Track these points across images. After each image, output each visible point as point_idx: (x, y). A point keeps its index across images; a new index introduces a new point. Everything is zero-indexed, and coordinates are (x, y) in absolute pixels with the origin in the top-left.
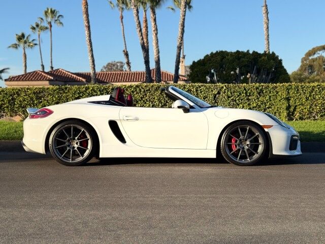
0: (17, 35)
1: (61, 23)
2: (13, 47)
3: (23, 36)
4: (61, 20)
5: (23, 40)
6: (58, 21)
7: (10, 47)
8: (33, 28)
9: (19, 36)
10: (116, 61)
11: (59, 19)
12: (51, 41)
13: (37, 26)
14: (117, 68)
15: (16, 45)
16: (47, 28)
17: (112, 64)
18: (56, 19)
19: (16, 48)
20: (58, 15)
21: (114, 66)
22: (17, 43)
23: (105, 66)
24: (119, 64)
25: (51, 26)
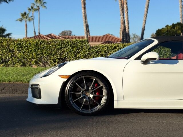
0: (21, 13)
1: (45, 7)
2: (20, 20)
3: (25, 13)
4: (45, 5)
5: (25, 16)
6: (43, 6)
7: (17, 20)
8: (30, 9)
9: (23, 14)
10: (67, 30)
11: (44, 4)
12: (39, 17)
13: (32, 8)
14: (67, 34)
15: (21, 19)
16: (37, 10)
17: (65, 32)
18: (42, 4)
19: (21, 21)
20: (43, 2)
21: (66, 33)
22: (22, 18)
23: (61, 33)
24: (68, 32)
25: (39, 8)
